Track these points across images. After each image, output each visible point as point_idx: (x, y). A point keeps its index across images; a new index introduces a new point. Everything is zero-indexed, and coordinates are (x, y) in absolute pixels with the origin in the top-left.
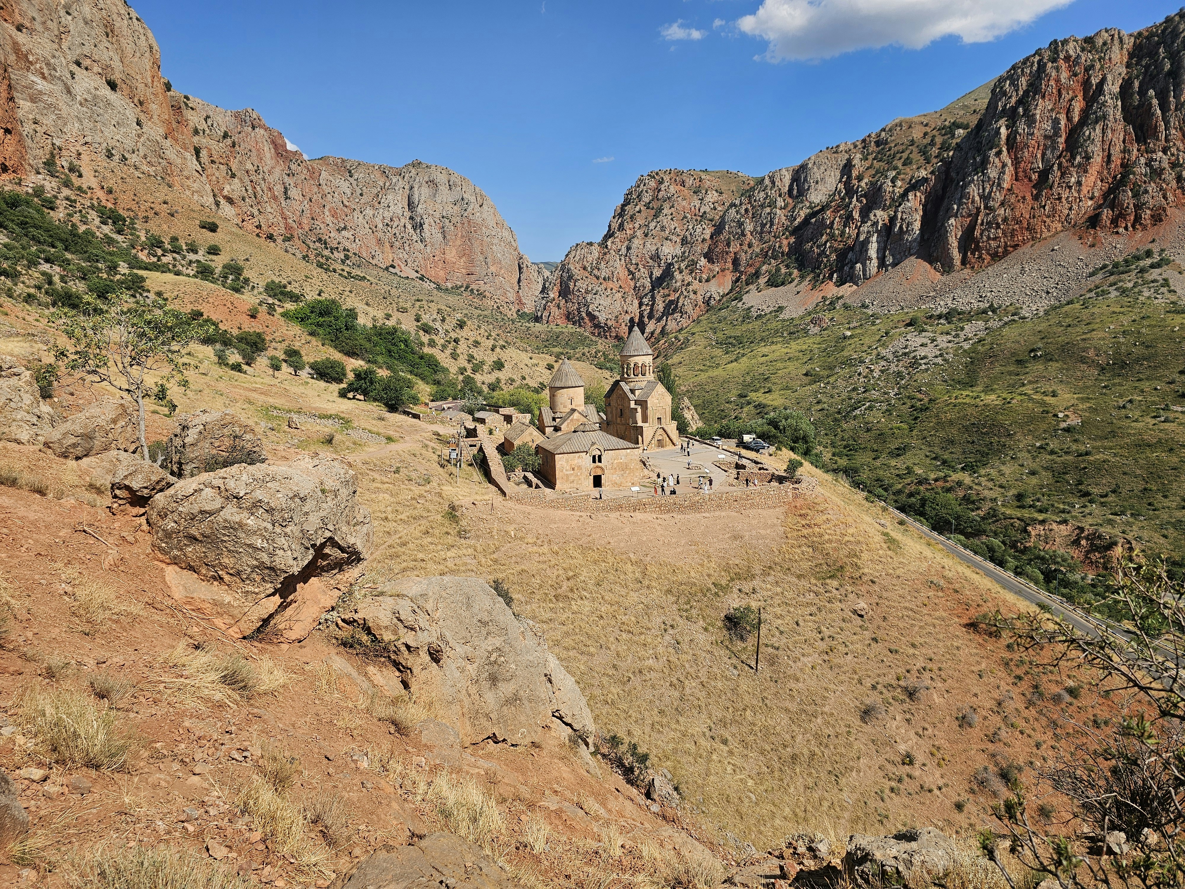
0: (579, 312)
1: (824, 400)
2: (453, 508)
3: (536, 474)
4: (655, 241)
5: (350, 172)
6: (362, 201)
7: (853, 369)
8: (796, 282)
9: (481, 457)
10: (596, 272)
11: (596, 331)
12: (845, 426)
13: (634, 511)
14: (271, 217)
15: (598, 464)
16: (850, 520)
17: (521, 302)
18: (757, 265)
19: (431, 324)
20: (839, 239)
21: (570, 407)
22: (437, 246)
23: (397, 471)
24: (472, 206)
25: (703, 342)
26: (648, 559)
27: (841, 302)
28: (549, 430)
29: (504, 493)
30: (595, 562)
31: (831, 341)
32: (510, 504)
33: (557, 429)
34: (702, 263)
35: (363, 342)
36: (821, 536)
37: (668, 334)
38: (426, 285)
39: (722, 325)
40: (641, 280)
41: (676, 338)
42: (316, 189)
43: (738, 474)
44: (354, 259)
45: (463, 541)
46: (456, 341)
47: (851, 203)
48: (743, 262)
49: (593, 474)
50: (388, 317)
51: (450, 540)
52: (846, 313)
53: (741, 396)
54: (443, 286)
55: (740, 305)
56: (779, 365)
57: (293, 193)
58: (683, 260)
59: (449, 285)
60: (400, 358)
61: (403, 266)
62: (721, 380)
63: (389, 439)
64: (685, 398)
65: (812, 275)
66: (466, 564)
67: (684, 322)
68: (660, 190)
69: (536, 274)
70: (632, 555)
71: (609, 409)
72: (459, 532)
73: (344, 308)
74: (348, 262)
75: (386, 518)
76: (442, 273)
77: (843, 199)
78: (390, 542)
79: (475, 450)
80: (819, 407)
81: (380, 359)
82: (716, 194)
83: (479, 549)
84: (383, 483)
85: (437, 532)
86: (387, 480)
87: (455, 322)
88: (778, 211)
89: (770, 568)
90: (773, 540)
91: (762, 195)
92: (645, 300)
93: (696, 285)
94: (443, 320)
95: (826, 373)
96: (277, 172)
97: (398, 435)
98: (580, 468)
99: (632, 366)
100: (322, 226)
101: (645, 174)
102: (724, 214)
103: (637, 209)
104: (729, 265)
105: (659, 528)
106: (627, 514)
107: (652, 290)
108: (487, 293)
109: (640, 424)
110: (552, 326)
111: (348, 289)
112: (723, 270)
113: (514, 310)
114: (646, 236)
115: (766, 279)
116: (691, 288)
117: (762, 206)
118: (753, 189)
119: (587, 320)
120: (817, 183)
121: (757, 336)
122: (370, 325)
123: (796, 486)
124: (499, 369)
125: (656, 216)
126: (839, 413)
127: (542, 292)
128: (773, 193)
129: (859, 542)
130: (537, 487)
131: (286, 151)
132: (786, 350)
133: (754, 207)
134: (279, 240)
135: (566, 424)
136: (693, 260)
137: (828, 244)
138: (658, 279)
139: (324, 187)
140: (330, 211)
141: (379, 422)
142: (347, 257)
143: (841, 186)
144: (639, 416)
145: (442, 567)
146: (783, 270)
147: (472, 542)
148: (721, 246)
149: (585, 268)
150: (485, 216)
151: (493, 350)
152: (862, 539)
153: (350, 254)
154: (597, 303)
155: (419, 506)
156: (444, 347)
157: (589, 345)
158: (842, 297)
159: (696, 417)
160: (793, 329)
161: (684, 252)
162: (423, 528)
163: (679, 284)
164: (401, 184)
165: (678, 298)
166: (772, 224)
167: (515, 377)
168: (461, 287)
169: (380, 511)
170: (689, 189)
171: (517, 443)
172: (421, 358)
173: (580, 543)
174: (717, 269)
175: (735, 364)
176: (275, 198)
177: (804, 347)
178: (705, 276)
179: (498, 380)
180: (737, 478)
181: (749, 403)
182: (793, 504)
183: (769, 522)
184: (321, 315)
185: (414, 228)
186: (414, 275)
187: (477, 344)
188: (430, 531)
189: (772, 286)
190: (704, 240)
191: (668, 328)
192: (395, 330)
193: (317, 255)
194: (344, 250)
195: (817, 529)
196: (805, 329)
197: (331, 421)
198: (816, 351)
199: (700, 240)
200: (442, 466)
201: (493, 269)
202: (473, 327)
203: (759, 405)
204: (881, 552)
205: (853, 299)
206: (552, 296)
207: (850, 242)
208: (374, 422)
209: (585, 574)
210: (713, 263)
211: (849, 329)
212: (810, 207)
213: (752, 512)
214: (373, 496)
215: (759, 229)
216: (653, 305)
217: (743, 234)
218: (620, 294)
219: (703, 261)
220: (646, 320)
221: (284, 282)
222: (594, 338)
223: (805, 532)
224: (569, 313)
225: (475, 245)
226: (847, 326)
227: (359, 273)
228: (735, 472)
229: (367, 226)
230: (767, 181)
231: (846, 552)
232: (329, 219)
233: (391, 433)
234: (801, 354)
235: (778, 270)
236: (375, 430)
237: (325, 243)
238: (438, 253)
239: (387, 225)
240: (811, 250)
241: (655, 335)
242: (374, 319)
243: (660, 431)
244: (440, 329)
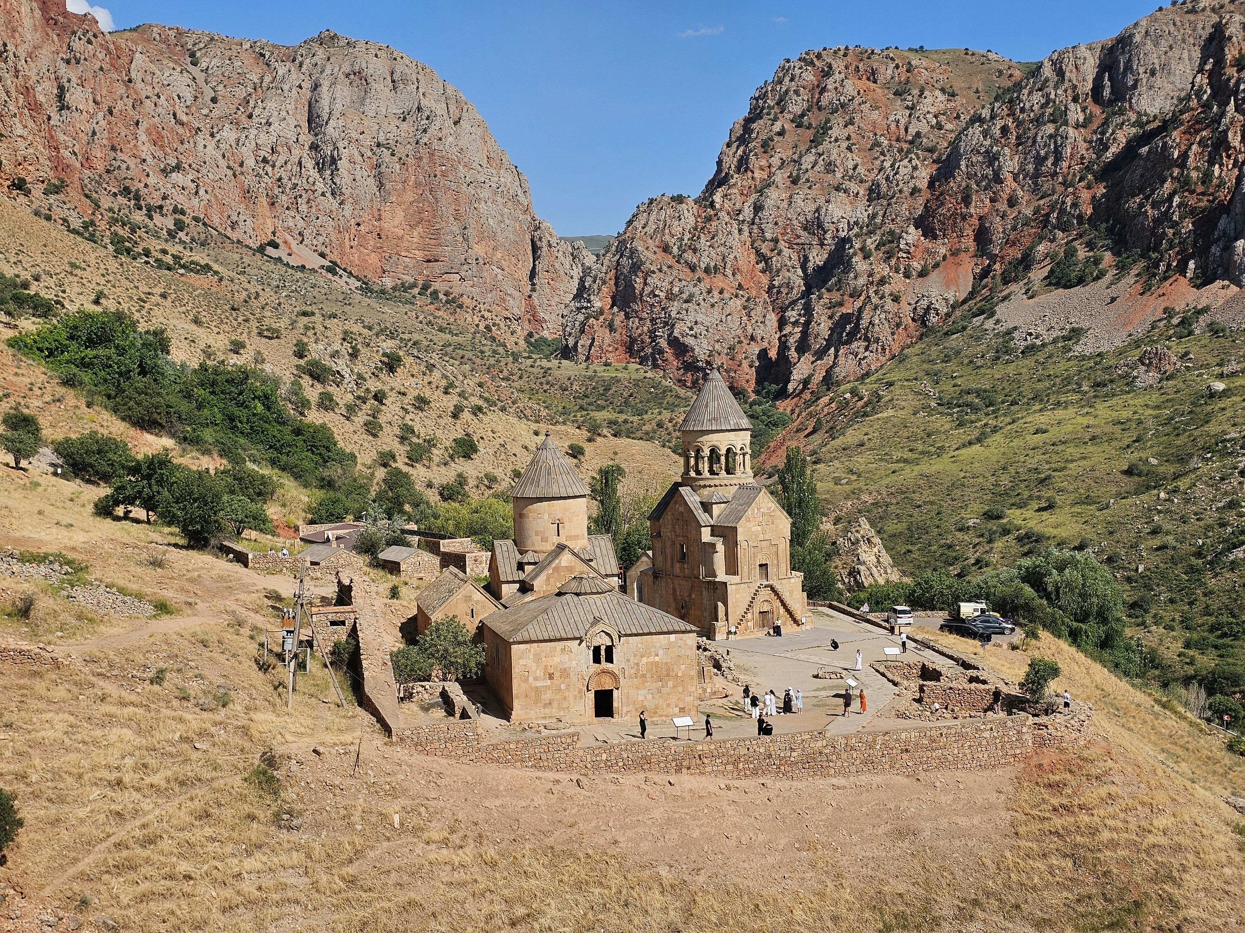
0: (654, 338)
1: (1167, 526)
2: (270, 761)
3: (466, 684)
4: (813, 193)
5: (192, 55)
6: (216, 113)
7: (1229, 461)
8: (1108, 277)
9: (351, 648)
10: (689, 256)
11: (689, 377)
12: (1212, 583)
13: (678, 770)
14: (22, 144)
15: (605, 665)
16: (1160, 797)
17: (535, 319)
18: (1026, 241)
19: (327, 362)
20: (1200, 189)
21: (556, 540)
22: (365, 204)
23: (158, 679)
24: (438, 123)
25: (909, 402)
26: (701, 879)
27: (1204, 320)
28: (508, 590)
29: (387, 729)
30: (580, 886)
31: (1182, 402)
32: (399, 753)
33: (525, 588)
34: (910, 239)
35: (172, 399)
36: (1094, 832)
37: (838, 383)
38: (342, 282)
39: (951, 366)
40: (784, 273)
41: (853, 392)
42: (121, 90)
43: (921, 689)
44: (195, 230)
45: (284, 835)
46: (379, 397)
47: (1223, 114)
48: (998, 237)
49: (594, 687)
50: (237, 347)
51: (254, 831)
52: (1216, 344)
53: (989, 516)
54: (377, 283)
55: (989, 324)
56: (1071, 451)
57: (75, 97)
58: (870, 233)
59: (388, 282)
60: (254, 434)
61: (294, 244)
62: (947, 482)
63: (162, 608)
64: (863, 521)
65: (1142, 264)
66: (284, 887)
67: (873, 360)
68: (824, 90)
69: (568, 261)
70: (664, 871)
71: (658, 545)
72: (277, 816)
73: (142, 327)
74: (181, 235)
75: (119, 782)
76: (373, 259)
77: (1207, 106)
78: (120, 834)
79: (342, 634)
80: (1156, 542)
81: (208, 435)
82: (941, 97)
83: (318, 851)
84: (123, 704)
85: (227, 813)
86: (133, 698)
87: (378, 357)
88: (1071, 132)
89: (975, 903)
90: (987, 839)
91: (1037, 98)
92: (792, 315)
93: (898, 283)
94: (354, 355)
95: (1170, 469)
96: (45, 55)
97: (182, 598)
98: (565, 673)
99: (706, 452)
100: (132, 162)
101: (794, 58)
102: (958, 138)
103: (777, 127)
104: (969, 243)
105: (730, 810)
106: (661, 778)
107: (807, 294)
108: (466, 301)
109: (722, 576)
110: (596, 366)
111: (158, 290)
112: (955, 253)
113: (521, 333)
114: (795, 181)
115: (1045, 272)
116: (887, 289)
117: (1038, 121)
118: (1018, 87)
119: (669, 353)
120: (1153, 73)
121: (1026, 389)
122: (194, 364)
123: (1043, 719)
124: (467, 456)
125: (815, 142)
126: (1199, 554)
127: (578, 296)
128: (1060, 95)
129: (1178, 848)
130: (464, 715)
131: (66, 14)
132: (1085, 421)
133: (1019, 124)
134: (37, 191)
135: (543, 576)
136: (891, 233)
137: (1176, 200)
138: (819, 270)
139: (139, 85)
140: (148, 132)
141: (150, 570)
142: (180, 226)
143: (1202, 80)
144: (719, 560)
145: (228, 893)
146: (1082, 253)
147: (302, 837)
148: (950, 203)
149: (666, 249)
150: (463, 143)
151: (455, 416)
152: (1184, 841)
153: (187, 220)
154: (691, 318)
155: (195, 756)
156: (351, 409)
157: (671, 407)
158: (1206, 310)
159: (886, 559)
160: (1101, 376)
161: (873, 216)
162: (197, 805)
163: (862, 281)
164: (295, 77)
165: (860, 310)
166: (1058, 158)
167: (498, 473)
168: (413, 286)
169: (108, 767)
170: (886, 86)
171: (436, 617)
172: (298, 432)
173: (550, 841)
174: (943, 251)
175: (977, 447)
176: (34, 107)
177: (1125, 414)
178: (916, 265)
179: (462, 480)
180: (919, 701)
181: (1006, 532)
182: (1035, 761)
183: (980, 800)
184: (91, 343)
185: (320, 167)
186: (315, 262)
187: (421, 403)
188: (214, 811)
189: (1058, 285)
190: (915, 191)
191: (840, 372)
192: (245, 375)
193: (114, 221)
194: (175, 210)
195: (1084, 818)
196: (1127, 375)
197: (43, 569)
198: (1150, 423)
199: (907, 190)
200: (264, 667)
201: (479, 250)
202: (415, 370)
203: (1028, 536)
204: (1227, 871)
205: (1229, 315)
206: (598, 304)
207: (1223, 195)
208: (139, 570)
209: (552, 911)
210: (935, 237)
211: (1221, 376)
212: (1138, 123)
213: (941, 777)
214: (98, 733)
215: (1031, 167)
216: (807, 324)
217: (998, 179)
218: (739, 302)
219: (913, 235)
220: (793, 354)
221: (26, 275)
222: (682, 392)
223: (1058, 822)
224: (633, 341)
225: (443, 202)
226: (1217, 370)
227: (196, 258)
228: (914, 684)
229: (223, 163)
230: (1048, 71)
231: (1147, 870)
232: (146, 150)
233: (169, 595)
234: (1118, 429)
235: (1070, 253)
236: (134, 587)
237: (137, 197)
238: (366, 217)
239: (265, 160)
240: (1140, 210)
241: (813, 386)
242: (208, 353)
243: (766, 594)
244: (346, 372)
